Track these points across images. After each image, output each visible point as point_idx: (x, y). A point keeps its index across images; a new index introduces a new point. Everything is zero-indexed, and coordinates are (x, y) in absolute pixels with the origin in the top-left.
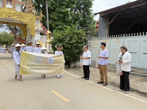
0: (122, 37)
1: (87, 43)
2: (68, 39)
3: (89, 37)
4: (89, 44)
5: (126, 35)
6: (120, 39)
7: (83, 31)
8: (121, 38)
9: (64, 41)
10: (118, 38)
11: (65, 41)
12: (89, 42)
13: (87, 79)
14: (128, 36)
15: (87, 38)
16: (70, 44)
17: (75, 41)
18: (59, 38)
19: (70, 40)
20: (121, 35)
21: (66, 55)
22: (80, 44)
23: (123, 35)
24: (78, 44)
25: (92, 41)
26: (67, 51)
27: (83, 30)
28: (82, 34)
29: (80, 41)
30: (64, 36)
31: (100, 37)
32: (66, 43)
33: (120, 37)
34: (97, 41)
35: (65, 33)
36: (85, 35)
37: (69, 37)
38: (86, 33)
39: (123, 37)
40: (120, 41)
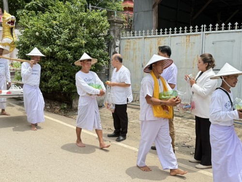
0: (199, 31)
1: (112, 46)
2: (64, 37)
3: (117, 31)
4: (117, 49)
5: (208, 28)
6: (194, 37)
7: (102, 15)
8: (195, 35)
9: (55, 40)
10: (190, 35)
11: (57, 41)
12: (117, 43)
13: (121, 138)
14: (214, 30)
15: (112, 33)
16: (69, 49)
17: (84, 42)
18: (41, 34)
19: (71, 39)
20: (197, 27)
21: (61, 79)
22: (95, 50)
23: (202, 26)
24: (92, 49)
25: (124, 43)
26: (63, 68)
27: (100, 13)
28: (101, 23)
29: (95, 41)
30: (53, 27)
31: (146, 32)
32: (59, 46)
33: (194, 32)
34: (137, 41)
35: (55, 19)
36: (108, 25)
37: (67, 31)
38: (109, 22)
39: (202, 33)
40: (194, 43)
